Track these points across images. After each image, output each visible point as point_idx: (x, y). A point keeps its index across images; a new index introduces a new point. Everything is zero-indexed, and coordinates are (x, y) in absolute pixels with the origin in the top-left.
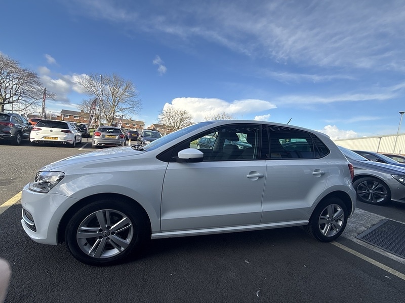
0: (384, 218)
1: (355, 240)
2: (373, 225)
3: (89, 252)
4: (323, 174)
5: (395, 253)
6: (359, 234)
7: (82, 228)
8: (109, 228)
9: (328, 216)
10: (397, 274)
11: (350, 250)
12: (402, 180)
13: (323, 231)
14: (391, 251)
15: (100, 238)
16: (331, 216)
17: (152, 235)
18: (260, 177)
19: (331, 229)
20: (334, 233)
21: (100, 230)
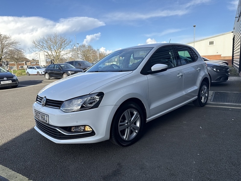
0: (213, 92)
1: (211, 103)
2: (212, 96)
3: (125, 138)
4: (200, 70)
5: (227, 102)
6: (210, 100)
7: (120, 124)
8: (131, 120)
9: (203, 92)
10: (232, 107)
11: (213, 106)
12: (215, 70)
13: (202, 101)
14: (225, 102)
15: (128, 128)
16: (204, 92)
17: (147, 120)
18: (182, 76)
19: (204, 99)
20: (206, 100)
21: (127, 123)
